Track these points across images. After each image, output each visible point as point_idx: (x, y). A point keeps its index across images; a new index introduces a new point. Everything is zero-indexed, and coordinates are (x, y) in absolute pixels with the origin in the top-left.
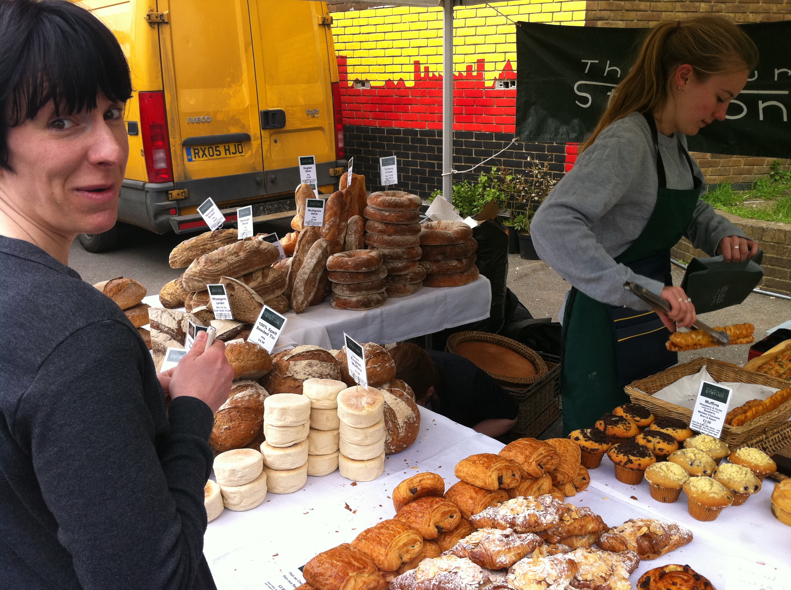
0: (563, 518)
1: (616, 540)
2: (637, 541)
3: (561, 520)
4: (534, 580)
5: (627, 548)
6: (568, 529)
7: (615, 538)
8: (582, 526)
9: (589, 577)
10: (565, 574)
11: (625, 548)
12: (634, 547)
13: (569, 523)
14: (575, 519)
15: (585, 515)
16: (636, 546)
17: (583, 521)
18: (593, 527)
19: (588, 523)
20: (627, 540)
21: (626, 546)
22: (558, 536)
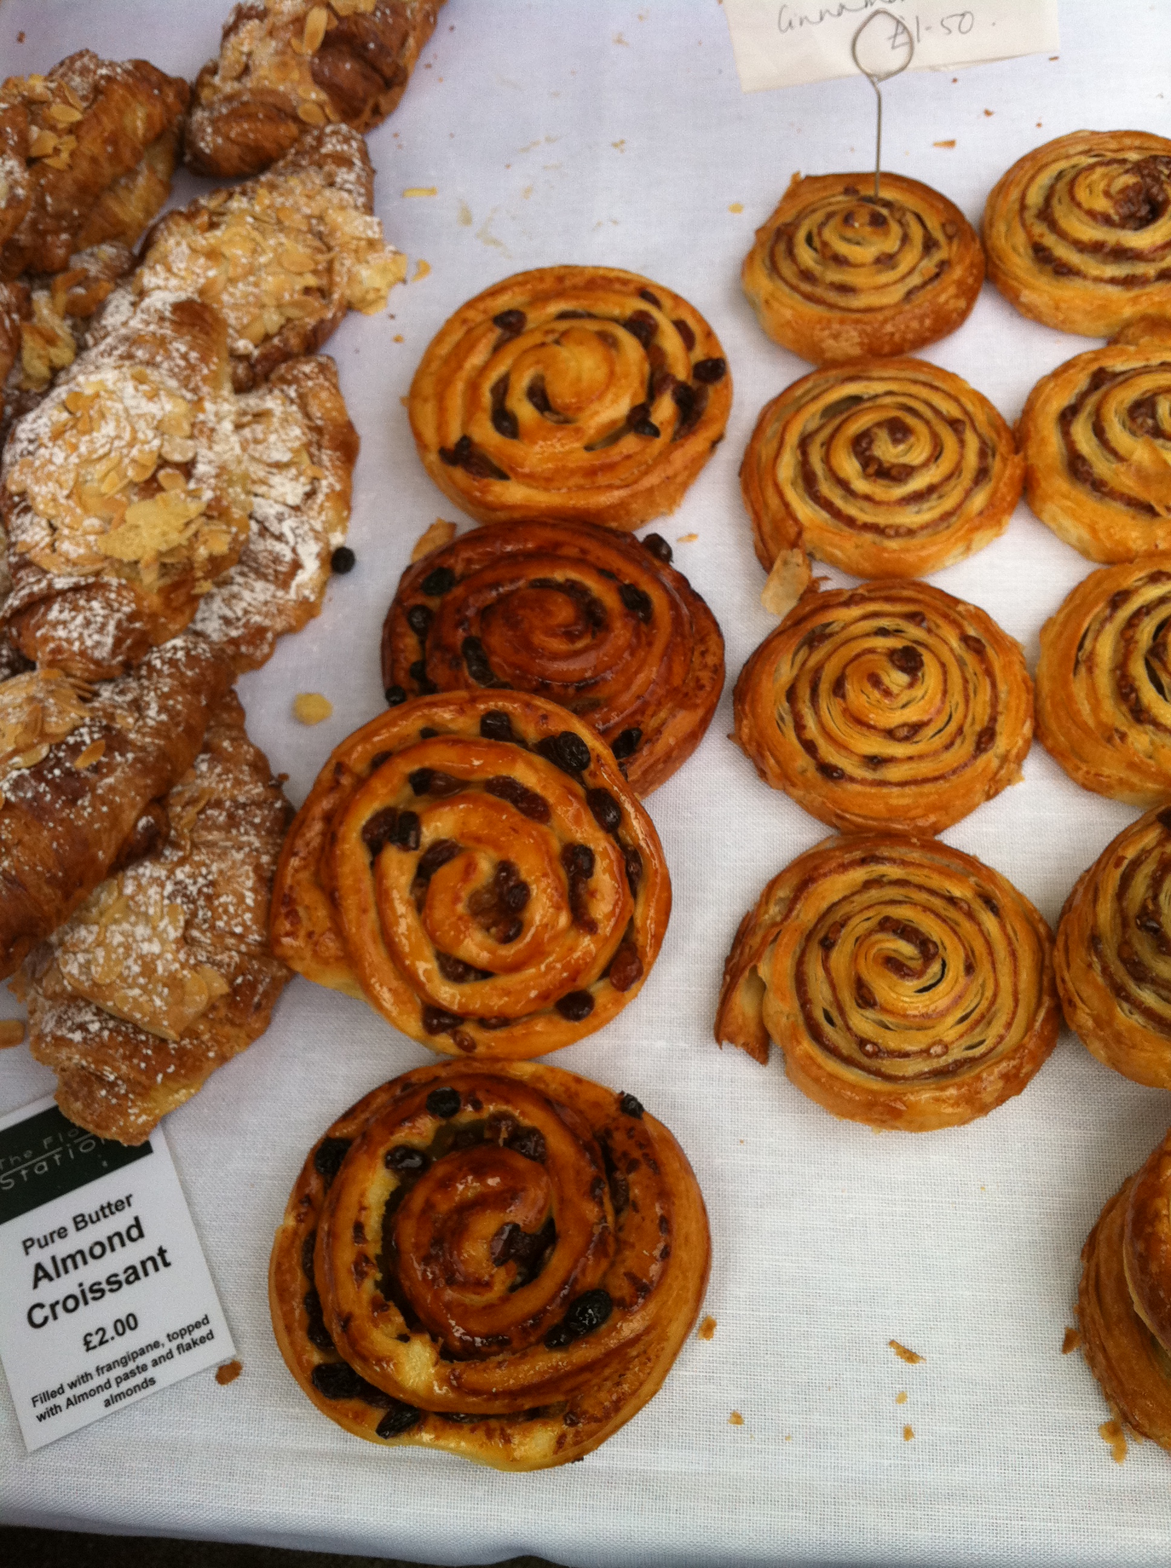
0: (34, 152)
1: (251, 117)
2: (318, 79)
3: (31, 162)
4: (123, 490)
5: (304, 127)
6: (76, 181)
7: (241, 111)
8: (113, 140)
9: (272, 320)
10: (205, 379)
11: (294, 129)
12: (321, 105)
13: (65, 156)
14: (74, 129)
15: (97, 90)
16: (323, 96)
17: (105, 120)
18: (149, 117)
19: (121, 112)
20: (284, 96)
21: (296, 119)
22: (57, 232)
